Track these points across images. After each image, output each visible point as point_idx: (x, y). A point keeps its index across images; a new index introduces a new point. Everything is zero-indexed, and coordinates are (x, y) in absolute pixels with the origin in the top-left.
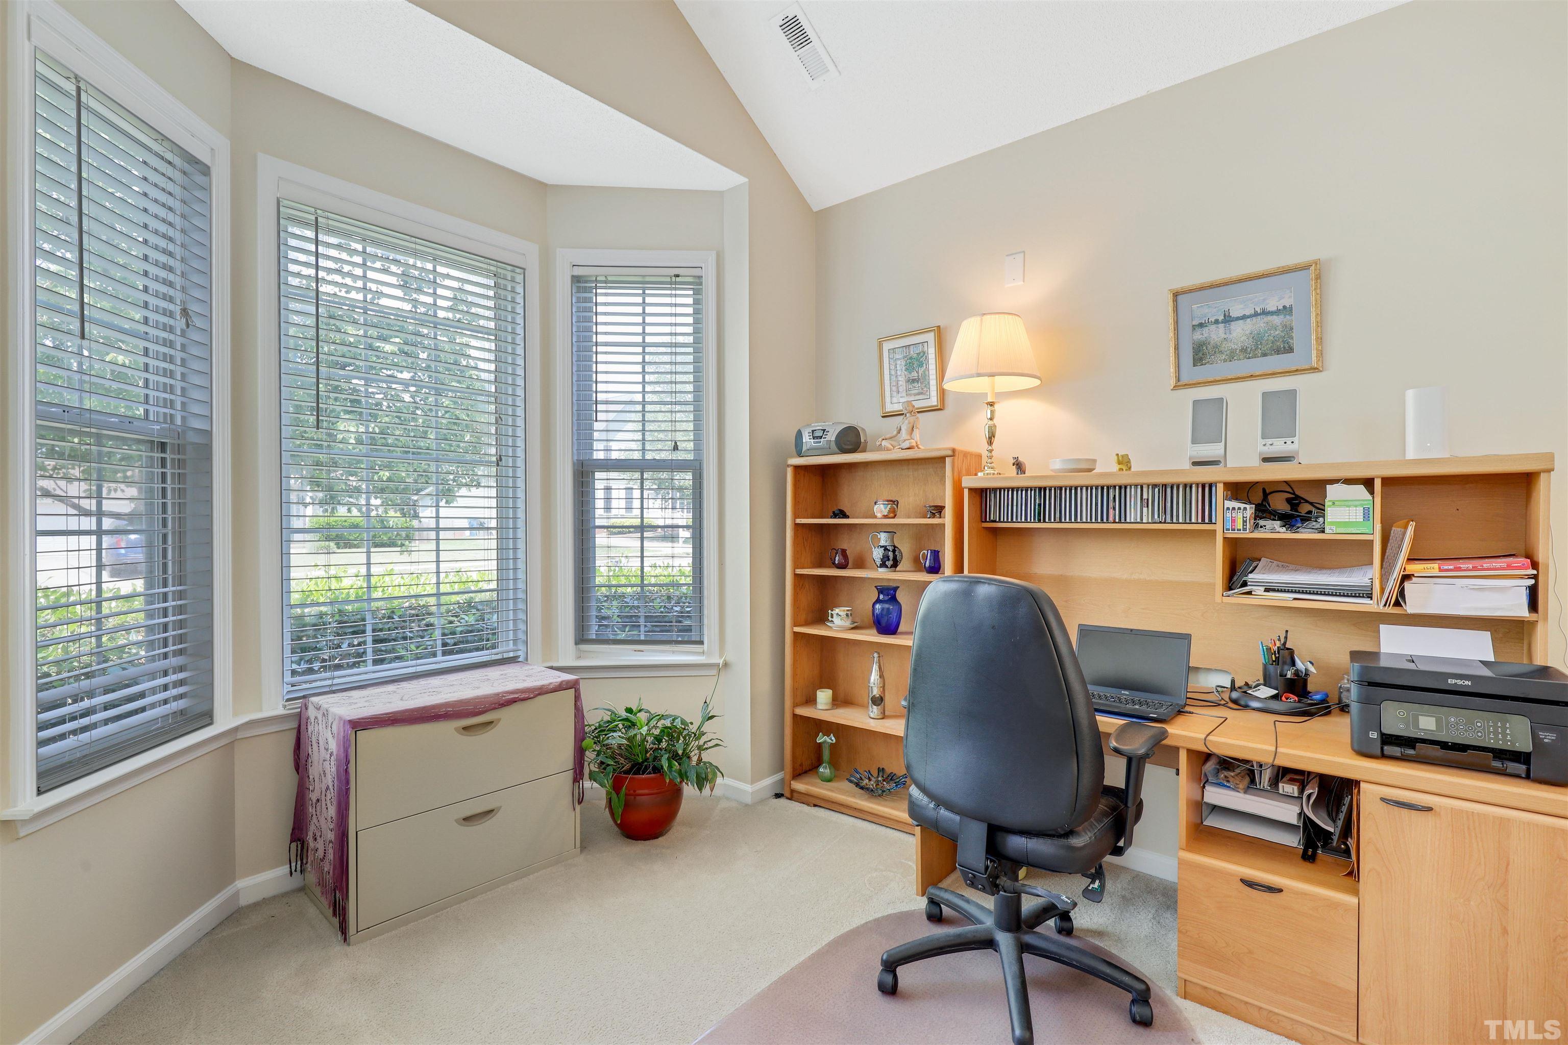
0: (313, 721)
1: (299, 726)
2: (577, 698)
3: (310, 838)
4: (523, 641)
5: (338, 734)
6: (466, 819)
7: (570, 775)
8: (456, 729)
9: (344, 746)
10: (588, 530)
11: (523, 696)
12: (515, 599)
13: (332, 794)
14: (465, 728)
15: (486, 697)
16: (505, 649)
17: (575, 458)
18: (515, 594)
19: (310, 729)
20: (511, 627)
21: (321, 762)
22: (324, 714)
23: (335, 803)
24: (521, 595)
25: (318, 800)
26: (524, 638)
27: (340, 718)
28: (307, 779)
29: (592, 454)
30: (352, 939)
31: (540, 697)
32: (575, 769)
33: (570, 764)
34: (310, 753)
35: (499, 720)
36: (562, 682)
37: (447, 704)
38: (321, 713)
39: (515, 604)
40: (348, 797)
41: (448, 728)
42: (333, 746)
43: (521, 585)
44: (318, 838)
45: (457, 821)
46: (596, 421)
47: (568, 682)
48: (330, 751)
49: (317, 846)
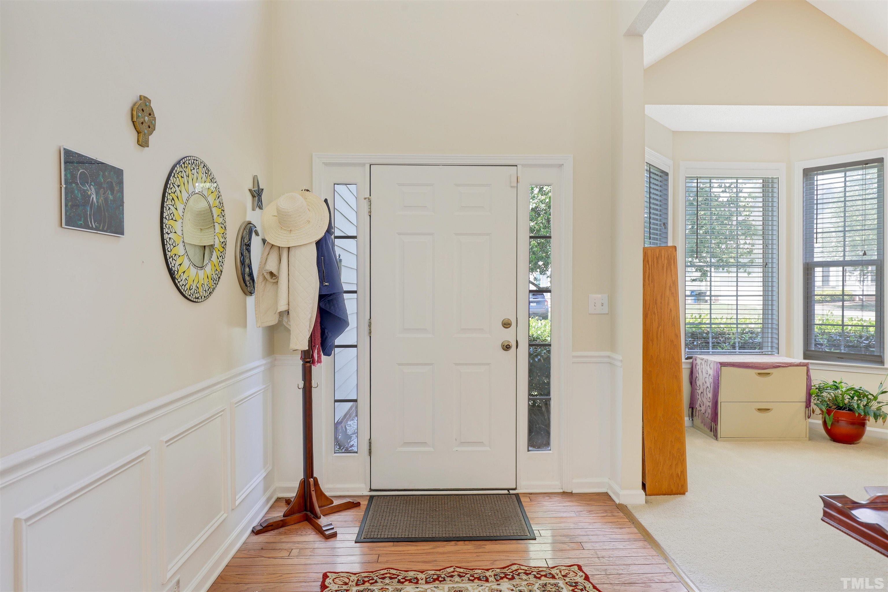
0: (699, 364)
1: (692, 367)
2: (808, 371)
3: (697, 406)
4: (776, 348)
5: (714, 367)
6: (759, 409)
7: (804, 404)
8: (756, 373)
9: (717, 371)
10: (811, 297)
11: (783, 365)
12: (772, 328)
13: (711, 389)
14: (759, 374)
15: (768, 363)
16: (766, 350)
17: (804, 262)
18: (772, 326)
19: (697, 367)
20: (770, 341)
21: (704, 379)
22: (706, 361)
23: (711, 392)
24: (775, 326)
25: (702, 393)
26: (777, 346)
27: (715, 362)
28: (696, 386)
29: (813, 259)
30: (719, 439)
31: (790, 367)
32: (806, 402)
33: (804, 399)
34: (698, 376)
35: (772, 373)
36: (801, 362)
37: (752, 363)
38: (704, 361)
39: (772, 330)
40: (719, 389)
41: (752, 372)
42: (711, 372)
43: (775, 322)
44: (702, 405)
45: (755, 409)
46: (817, 243)
47: (804, 363)
48: (708, 374)
49: (701, 409)
